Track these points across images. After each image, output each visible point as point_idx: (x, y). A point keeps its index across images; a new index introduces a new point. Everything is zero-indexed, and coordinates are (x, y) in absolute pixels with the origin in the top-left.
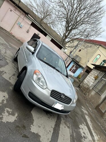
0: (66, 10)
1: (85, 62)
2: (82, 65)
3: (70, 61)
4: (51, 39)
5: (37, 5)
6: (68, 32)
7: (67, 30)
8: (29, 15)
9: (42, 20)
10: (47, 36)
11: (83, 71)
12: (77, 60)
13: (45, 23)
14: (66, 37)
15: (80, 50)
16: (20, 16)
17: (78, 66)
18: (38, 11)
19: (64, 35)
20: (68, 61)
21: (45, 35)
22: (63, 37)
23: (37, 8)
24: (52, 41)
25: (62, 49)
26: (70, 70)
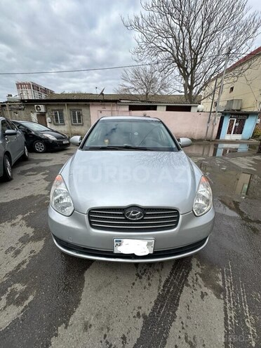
0: (167, 50)
1: (254, 100)
2: (249, 110)
3: (220, 118)
4: (165, 108)
5: (132, 82)
6: (190, 79)
7: (186, 77)
8: (122, 101)
9: (147, 94)
10: (158, 108)
11: (259, 120)
12: (235, 107)
13: (152, 96)
14: (191, 88)
15: (232, 89)
16: (112, 111)
17: (241, 117)
18: (137, 88)
19: (186, 86)
20: (215, 120)
21: (154, 108)
22: (186, 92)
23: (133, 86)
24: (169, 108)
25: (193, 109)
26: (229, 132)
